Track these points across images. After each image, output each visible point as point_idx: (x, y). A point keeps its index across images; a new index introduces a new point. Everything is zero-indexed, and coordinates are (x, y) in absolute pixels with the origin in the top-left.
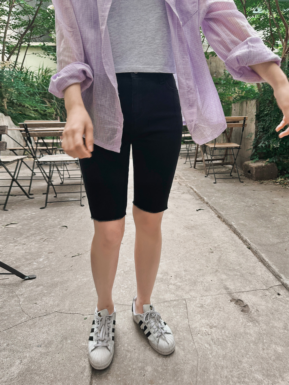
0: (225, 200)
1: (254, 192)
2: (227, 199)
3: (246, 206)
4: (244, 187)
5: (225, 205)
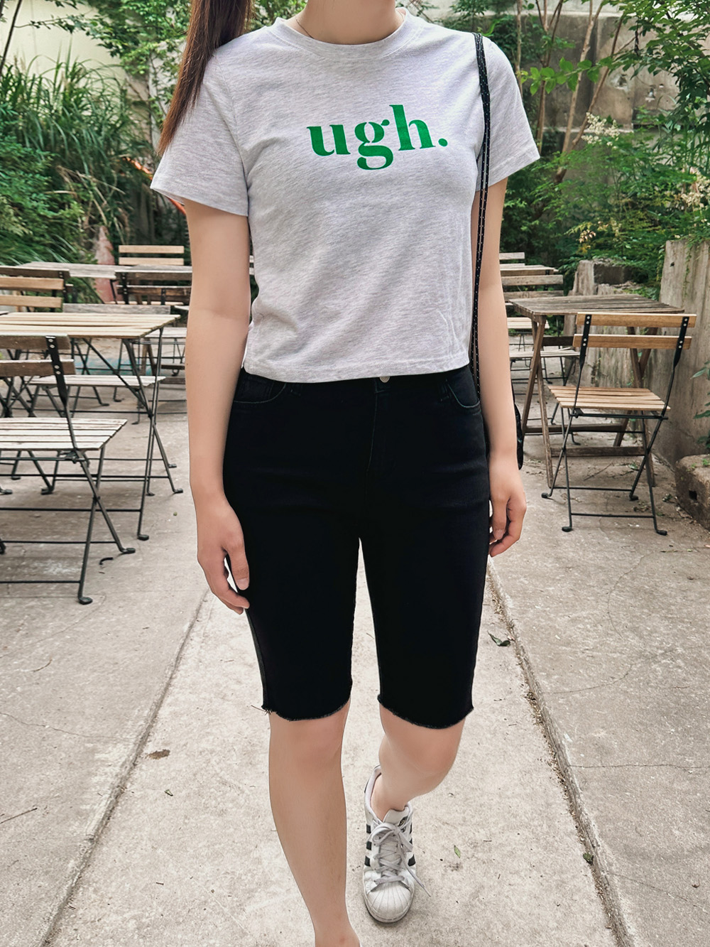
0: (574, 621)
1: (690, 584)
2: (584, 614)
3: (641, 655)
4: (663, 558)
5: (568, 644)
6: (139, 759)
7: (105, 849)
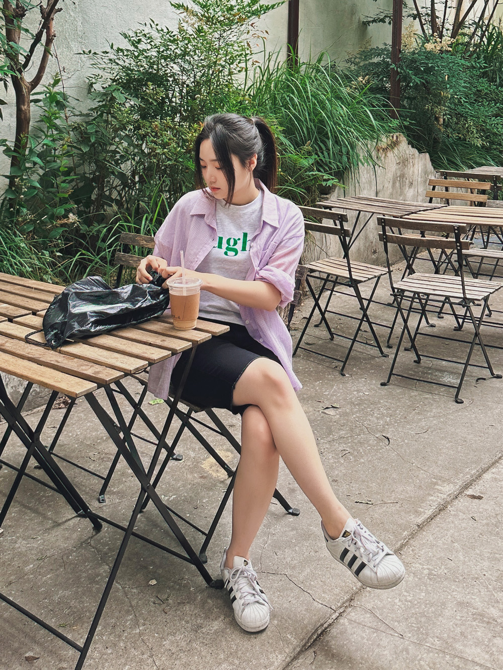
6: (460, 496)
7: (424, 533)
